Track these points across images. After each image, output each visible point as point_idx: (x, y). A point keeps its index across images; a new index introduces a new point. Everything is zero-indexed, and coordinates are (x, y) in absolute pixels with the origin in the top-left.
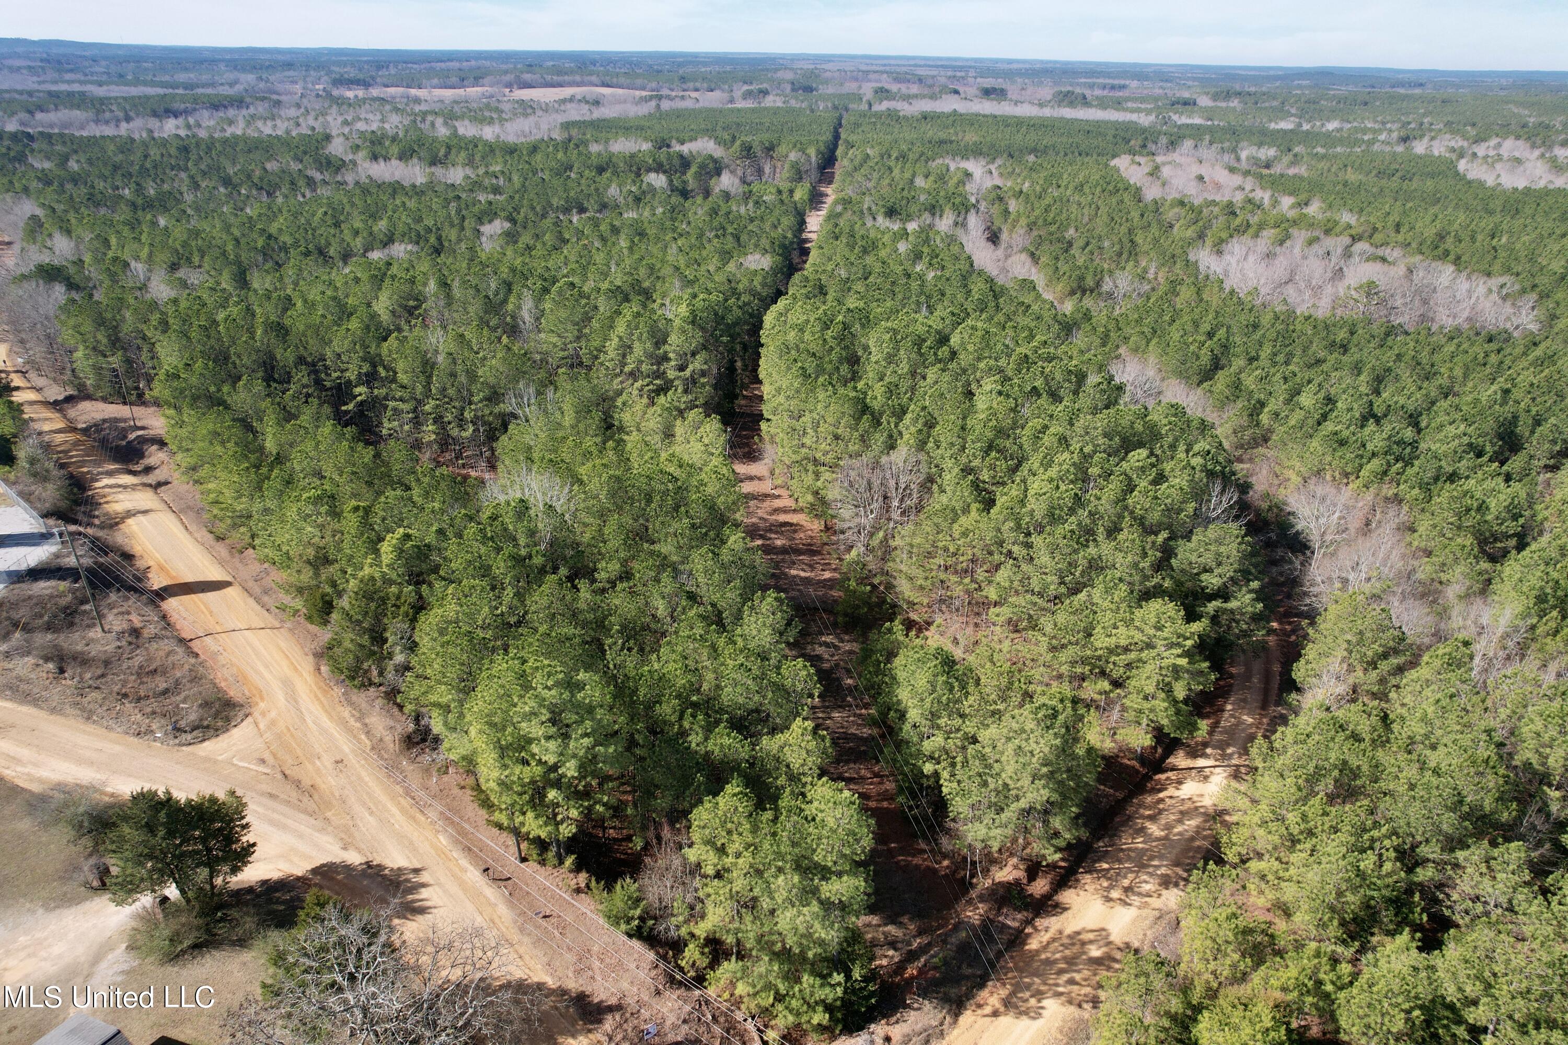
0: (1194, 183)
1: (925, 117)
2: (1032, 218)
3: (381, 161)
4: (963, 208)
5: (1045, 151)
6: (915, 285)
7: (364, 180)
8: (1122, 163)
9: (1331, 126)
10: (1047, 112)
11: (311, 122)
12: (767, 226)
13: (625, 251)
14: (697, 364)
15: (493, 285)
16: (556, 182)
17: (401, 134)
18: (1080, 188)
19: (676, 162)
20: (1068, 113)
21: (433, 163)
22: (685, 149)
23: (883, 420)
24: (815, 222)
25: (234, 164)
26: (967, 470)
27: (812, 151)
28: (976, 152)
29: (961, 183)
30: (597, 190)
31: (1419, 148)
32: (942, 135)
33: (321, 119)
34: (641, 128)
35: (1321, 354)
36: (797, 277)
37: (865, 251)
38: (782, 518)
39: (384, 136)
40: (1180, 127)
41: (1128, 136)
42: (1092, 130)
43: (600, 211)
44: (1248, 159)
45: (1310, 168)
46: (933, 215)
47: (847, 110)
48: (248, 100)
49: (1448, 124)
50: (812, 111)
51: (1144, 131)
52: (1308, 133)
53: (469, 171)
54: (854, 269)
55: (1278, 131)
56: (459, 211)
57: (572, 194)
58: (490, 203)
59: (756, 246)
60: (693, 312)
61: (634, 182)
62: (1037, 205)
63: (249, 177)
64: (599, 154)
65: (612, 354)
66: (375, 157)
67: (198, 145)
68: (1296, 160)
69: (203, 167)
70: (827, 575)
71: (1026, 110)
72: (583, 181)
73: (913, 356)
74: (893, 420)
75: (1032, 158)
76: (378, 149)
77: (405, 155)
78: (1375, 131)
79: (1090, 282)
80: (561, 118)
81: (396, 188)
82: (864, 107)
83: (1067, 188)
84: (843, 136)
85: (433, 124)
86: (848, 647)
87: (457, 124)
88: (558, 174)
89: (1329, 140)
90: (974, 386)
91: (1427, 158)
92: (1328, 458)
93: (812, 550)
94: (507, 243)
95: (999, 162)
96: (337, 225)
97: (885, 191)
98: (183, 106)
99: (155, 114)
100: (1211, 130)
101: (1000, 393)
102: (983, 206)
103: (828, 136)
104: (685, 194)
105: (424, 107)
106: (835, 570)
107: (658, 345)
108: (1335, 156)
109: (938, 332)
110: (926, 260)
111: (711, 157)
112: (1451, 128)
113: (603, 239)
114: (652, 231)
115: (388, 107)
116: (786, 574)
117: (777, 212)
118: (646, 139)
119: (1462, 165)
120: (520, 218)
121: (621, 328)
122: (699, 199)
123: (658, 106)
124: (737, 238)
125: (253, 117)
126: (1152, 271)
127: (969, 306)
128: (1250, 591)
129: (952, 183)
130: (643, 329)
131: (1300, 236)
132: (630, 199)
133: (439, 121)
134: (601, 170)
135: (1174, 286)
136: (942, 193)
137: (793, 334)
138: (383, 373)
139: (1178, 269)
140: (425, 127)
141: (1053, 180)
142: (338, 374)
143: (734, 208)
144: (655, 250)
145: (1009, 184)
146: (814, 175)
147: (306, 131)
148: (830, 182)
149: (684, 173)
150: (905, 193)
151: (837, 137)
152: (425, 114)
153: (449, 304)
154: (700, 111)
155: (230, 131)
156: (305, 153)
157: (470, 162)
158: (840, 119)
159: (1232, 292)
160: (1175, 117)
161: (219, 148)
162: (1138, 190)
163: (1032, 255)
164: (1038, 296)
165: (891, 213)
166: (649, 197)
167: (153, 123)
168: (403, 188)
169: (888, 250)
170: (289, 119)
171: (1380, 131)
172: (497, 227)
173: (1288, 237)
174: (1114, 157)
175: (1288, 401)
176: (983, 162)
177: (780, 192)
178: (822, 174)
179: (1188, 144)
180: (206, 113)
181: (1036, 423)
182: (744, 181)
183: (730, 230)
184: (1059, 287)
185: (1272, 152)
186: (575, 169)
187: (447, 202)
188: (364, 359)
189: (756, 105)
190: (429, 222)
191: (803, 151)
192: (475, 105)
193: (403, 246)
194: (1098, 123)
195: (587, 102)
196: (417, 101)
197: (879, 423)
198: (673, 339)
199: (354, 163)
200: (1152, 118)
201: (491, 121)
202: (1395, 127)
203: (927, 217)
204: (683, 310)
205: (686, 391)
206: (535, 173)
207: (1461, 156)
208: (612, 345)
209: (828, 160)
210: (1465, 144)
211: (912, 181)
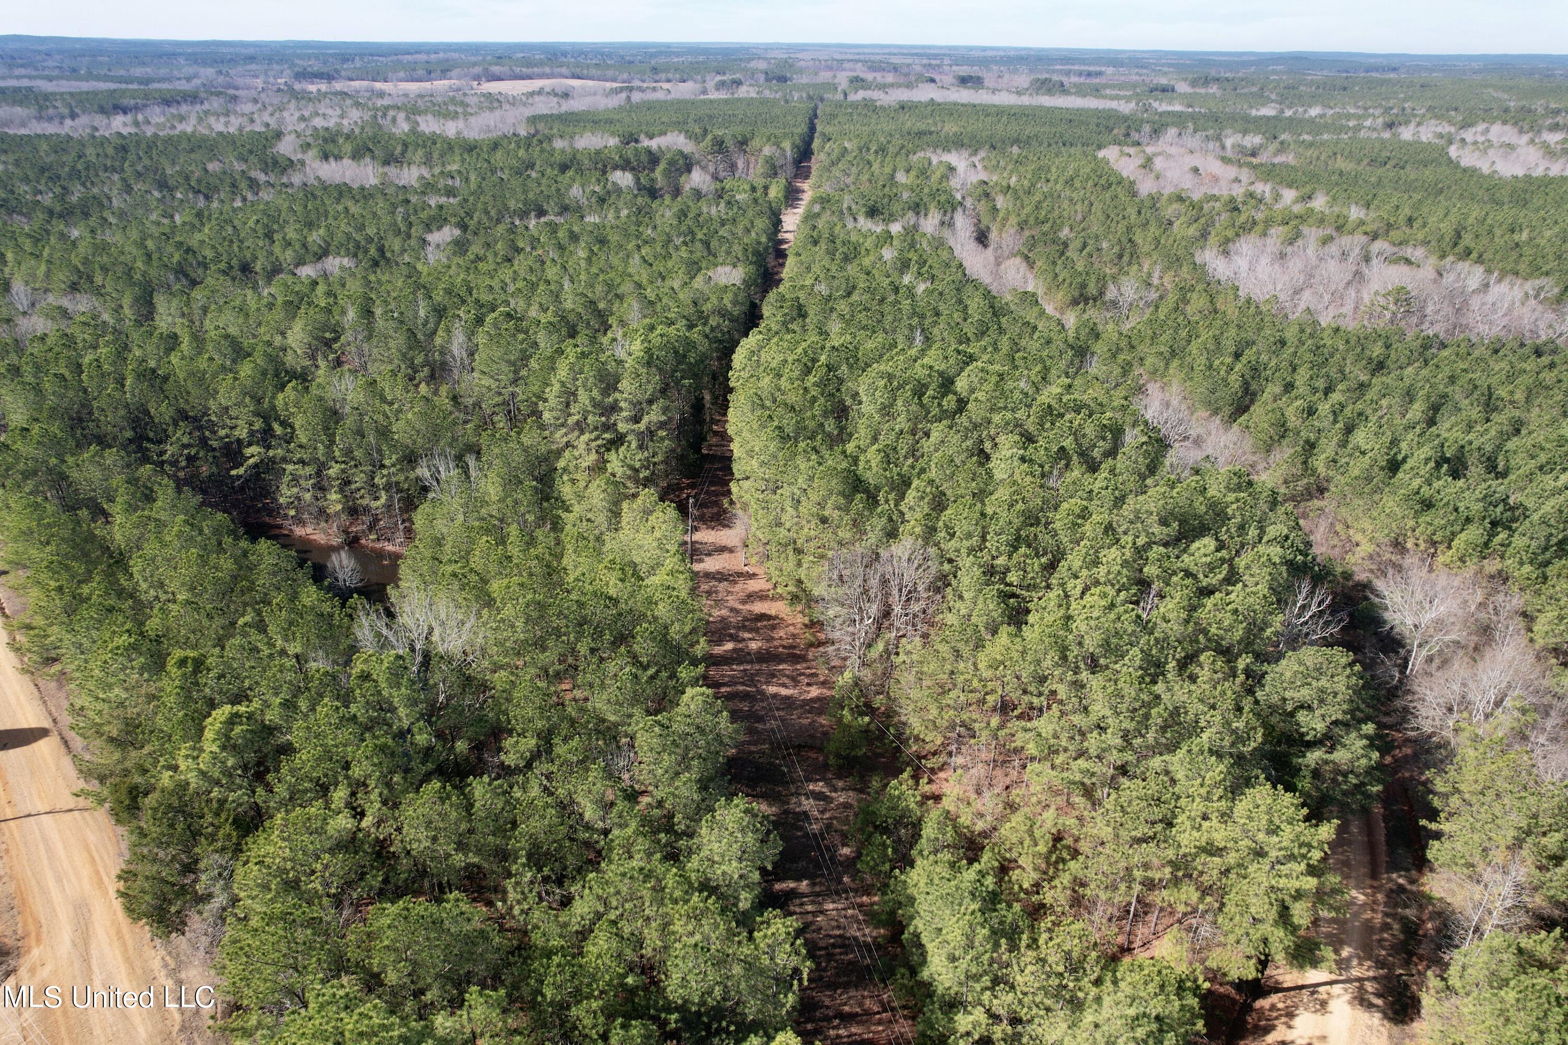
0: (1190, 176)
1: (902, 107)
2: (1023, 216)
3: (332, 160)
4: (950, 206)
5: (1028, 142)
6: (906, 304)
7: (311, 181)
8: (1110, 153)
9: (1314, 112)
10: (1025, 100)
11: (266, 118)
12: (739, 231)
13: (583, 264)
14: (654, 416)
15: (422, 313)
16: (515, 183)
17: (357, 131)
18: (1070, 182)
19: (644, 158)
20: (1046, 101)
21: (386, 163)
22: (654, 144)
23: (881, 497)
24: (791, 221)
25: (174, 163)
26: (990, 572)
27: (787, 145)
28: (957, 143)
29: (945, 177)
30: (558, 190)
31: (1406, 134)
32: (921, 126)
33: (277, 115)
34: (610, 122)
35: (1364, 378)
36: (772, 296)
37: (846, 259)
38: (759, 607)
39: (339, 133)
40: (1161, 114)
41: (1111, 123)
42: (1073, 118)
43: (560, 214)
44: (1233, 146)
45: (1298, 156)
46: (918, 214)
47: (822, 100)
48: (203, 95)
49: (1430, 109)
50: (787, 101)
51: (1125, 119)
52: (1291, 119)
53: (425, 172)
54: (836, 283)
55: (1261, 118)
56: (406, 219)
57: (531, 195)
58: (441, 207)
59: (728, 253)
60: (648, 351)
61: (598, 180)
62: (1026, 202)
63: (187, 178)
64: (563, 151)
65: (553, 402)
66: (326, 157)
67: (138, 144)
68: (1283, 147)
69: (139, 168)
70: (814, 692)
71: (1004, 99)
72: (544, 181)
73: (914, 408)
74: (892, 496)
75: (1015, 150)
76: (329, 147)
77: (356, 156)
78: (1359, 117)
79: (1092, 289)
80: (528, 112)
81: (342, 191)
82: (839, 96)
83: (1056, 182)
84: (819, 128)
85: (394, 120)
86: (841, 797)
87: (419, 119)
88: (519, 173)
89: (1315, 126)
90: (988, 446)
91: (1415, 144)
92: (1411, 523)
93: (795, 657)
94: (454, 254)
95: (982, 154)
96: (269, 235)
97: (865, 188)
98: (132, 102)
99: (102, 111)
100: (1193, 117)
101: (1023, 459)
102: (969, 203)
103: (803, 128)
104: (653, 193)
105: (386, 102)
106: (823, 684)
107: (606, 392)
108: (1323, 143)
109: (941, 374)
110: (914, 268)
111: (681, 153)
112: (1435, 113)
113: (561, 247)
114: (614, 238)
115: (349, 102)
116: (762, 693)
117: (750, 213)
118: (613, 134)
119: (1453, 151)
120: (472, 224)
121: (563, 371)
122: (668, 199)
123: (629, 98)
124: (707, 244)
125: (206, 113)
126: (1156, 275)
127: (969, 330)
128: (1362, 737)
129: (935, 178)
130: (589, 373)
131: (1312, 234)
132: (593, 200)
133: (401, 116)
134: (564, 168)
135: (1184, 292)
136: (926, 190)
137: (767, 380)
138: (278, 429)
139: (1185, 272)
140: (386, 123)
141: (1041, 173)
142: (227, 431)
143: (705, 209)
144: (615, 261)
145: (995, 178)
146: (790, 170)
147: (259, 128)
148: (807, 177)
149: (653, 170)
150: (887, 189)
151: (812, 129)
152: (387, 108)
153: (369, 338)
154: (672, 103)
155: (180, 127)
156: (251, 152)
157: (428, 161)
158: (815, 110)
159: (1249, 301)
160: (1155, 105)
161: (161, 147)
162: (1132, 183)
163: (1027, 258)
164: (1042, 313)
165: (872, 212)
166: (613, 197)
167: (99, 120)
168: (350, 189)
169: (872, 258)
170: (243, 115)
171: (1365, 117)
172: (446, 234)
173: (1298, 235)
174: (1100, 147)
175: (1343, 444)
176: (965, 154)
177: (754, 189)
178: (798, 168)
179: (1172, 132)
180: (157, 109)
181: (1072, 504)
182: (716, 177)
183: (700, 236)
184: (1060, 295)
185: (1257, 140)
186: (537, 167)
187: (394, 206)
188: (257, 414)
189: (729, 96)
190: (371, 231)
191: (778, 146)
192: (440, 99)
193: (338, 261)
194: (1080, 111)
195: (556, 95)
196: (381, 94)
197: (876, 503)
198: (624, 385)
199: (303, 163)
200: (1132, 105)
201: (455, 116)
202: (1377, 112)
203: (911, 217)
204: (637, 347)
205: (641, 447)
206: (493, 172)
207: (1450, 142)
208: (553, 393)
209: (804, 153)
210: (1453, 130)
211: (892, 177)
